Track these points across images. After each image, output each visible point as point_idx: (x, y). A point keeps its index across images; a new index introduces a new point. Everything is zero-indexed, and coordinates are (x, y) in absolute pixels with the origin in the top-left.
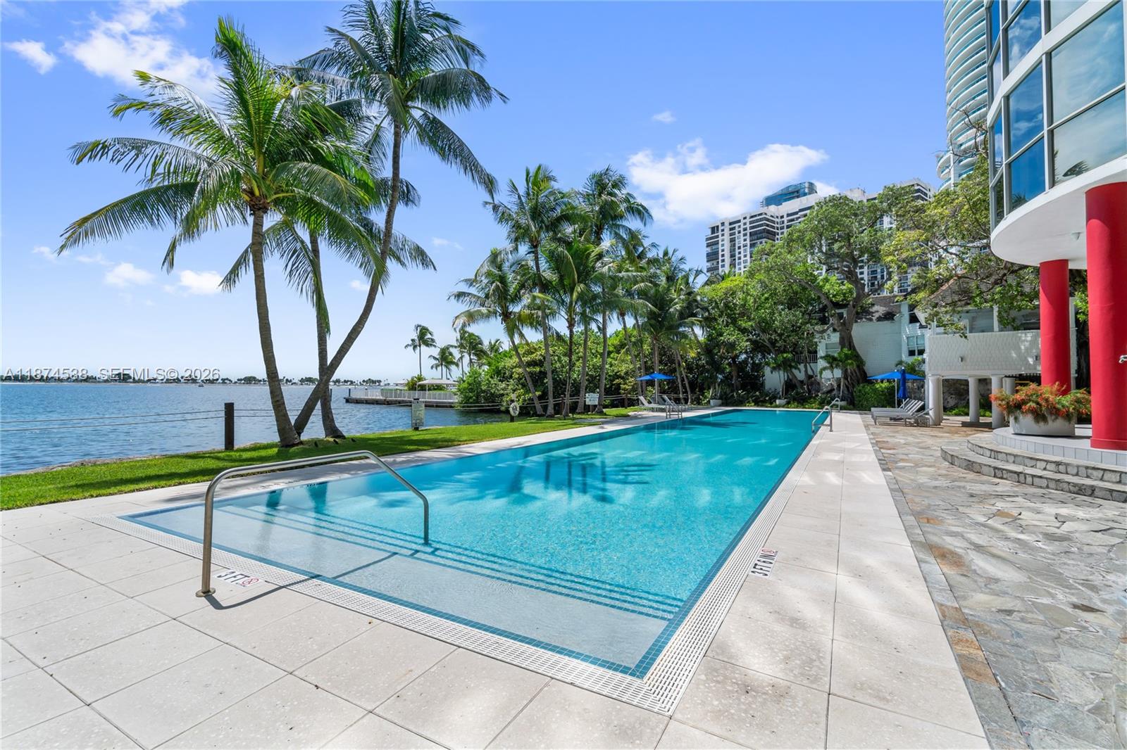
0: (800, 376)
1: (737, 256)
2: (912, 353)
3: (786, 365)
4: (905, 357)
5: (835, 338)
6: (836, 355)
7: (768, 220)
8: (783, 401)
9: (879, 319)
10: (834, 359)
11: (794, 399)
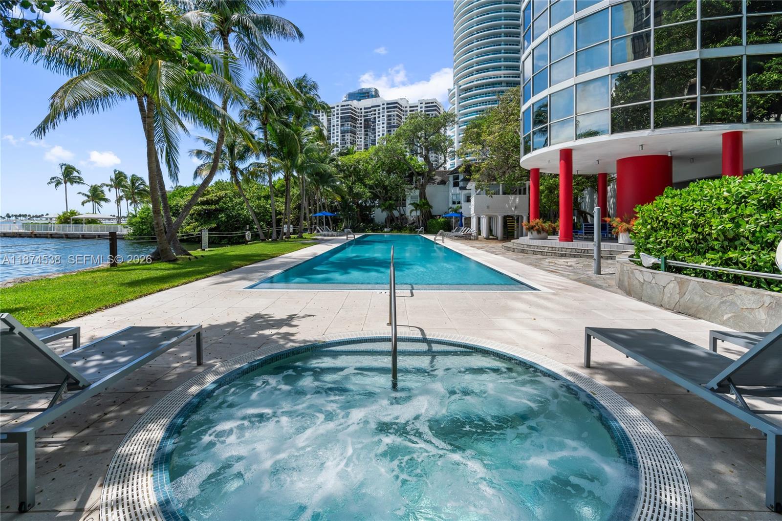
0: (396, 213)
1: (332, 131)
2: (454, 203)
3: (390, 208)
4: (451, 205)
5: (417, 192)
6: (418, 202)
7: (352, 110)
8: (389, 230)
9: (438, 184)
10: (418, 205)
11: (395, 228)
